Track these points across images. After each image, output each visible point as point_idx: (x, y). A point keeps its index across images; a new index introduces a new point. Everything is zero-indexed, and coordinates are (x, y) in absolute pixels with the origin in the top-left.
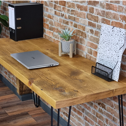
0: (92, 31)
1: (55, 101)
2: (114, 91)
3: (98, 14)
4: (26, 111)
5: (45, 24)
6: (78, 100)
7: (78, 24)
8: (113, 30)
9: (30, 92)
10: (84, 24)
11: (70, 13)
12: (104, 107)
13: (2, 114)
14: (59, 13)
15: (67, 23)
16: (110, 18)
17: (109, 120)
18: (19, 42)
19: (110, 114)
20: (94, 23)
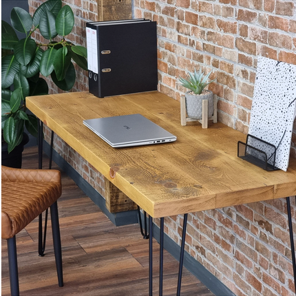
0: (244, 73)
1: (153, 203)
2: (275, 188)
3: (255, 39)
4: (122, 245)
5: (160, 62)
6: (200, 202)
7: (220, 60)
8: (277, 68)
9: (133, 207)
10: (230, 60)
11: (206, 38)
12: (269, 229)
13: (72, 250)
14: (186, 39)
15: (200, 59)
16: (277, 46)
17: (280, 255)
18: (106, 98)
19: (281, 242)
20: (249, 56)
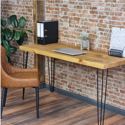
0: (101, 34)
3: (106, 23)
5: (60, 33)
7: (90, 30)
8: (121, 30)
9: (44, 83)
10: (95, 30)
11: (83, 24)
12: (112, 77)
14: (74, 25)
15: (81, 31)
16: (115, 24)
17: (116, 84)
19: (117, 80)
20: (103, 28)
